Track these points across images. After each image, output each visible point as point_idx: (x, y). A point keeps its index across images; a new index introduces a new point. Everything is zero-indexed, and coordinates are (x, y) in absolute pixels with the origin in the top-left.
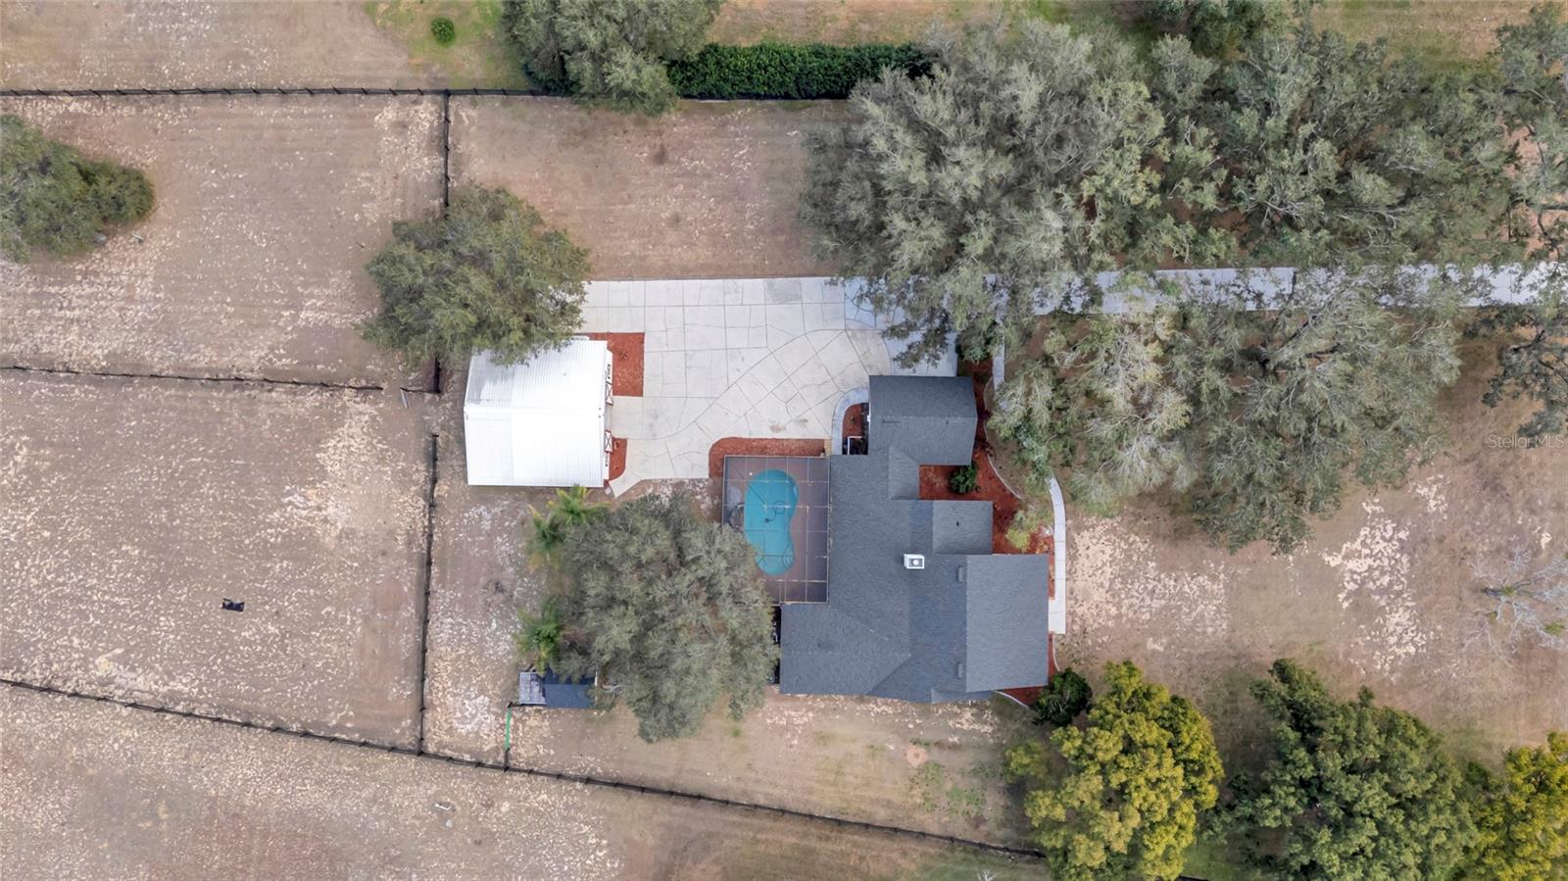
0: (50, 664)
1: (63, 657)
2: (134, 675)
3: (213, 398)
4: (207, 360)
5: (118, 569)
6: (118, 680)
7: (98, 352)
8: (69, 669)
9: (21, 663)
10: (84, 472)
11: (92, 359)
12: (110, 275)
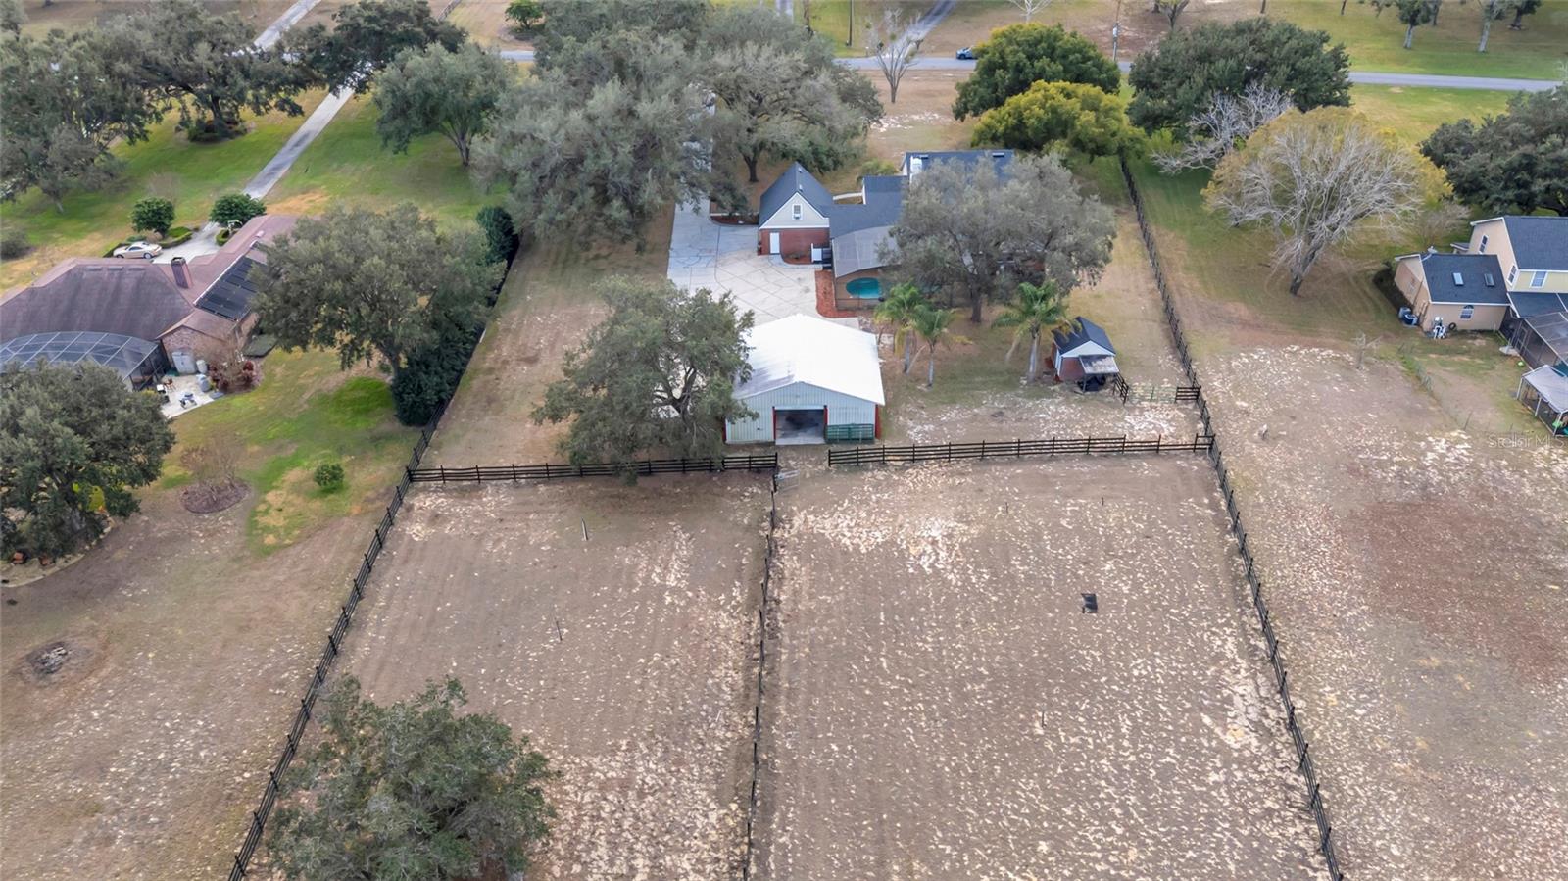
0: (1269, 811)
1: (1250, 794)
2: (1237, 699)
3: (790, 659)
4: (731, 672)
5: (1075, 735)
6: (1254, 716)
7: (713, 817)
8: (1265, 782)
9: (1287, 859)
10: (924, 805)
11: (726, 825)
12: (578, 820)
